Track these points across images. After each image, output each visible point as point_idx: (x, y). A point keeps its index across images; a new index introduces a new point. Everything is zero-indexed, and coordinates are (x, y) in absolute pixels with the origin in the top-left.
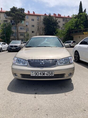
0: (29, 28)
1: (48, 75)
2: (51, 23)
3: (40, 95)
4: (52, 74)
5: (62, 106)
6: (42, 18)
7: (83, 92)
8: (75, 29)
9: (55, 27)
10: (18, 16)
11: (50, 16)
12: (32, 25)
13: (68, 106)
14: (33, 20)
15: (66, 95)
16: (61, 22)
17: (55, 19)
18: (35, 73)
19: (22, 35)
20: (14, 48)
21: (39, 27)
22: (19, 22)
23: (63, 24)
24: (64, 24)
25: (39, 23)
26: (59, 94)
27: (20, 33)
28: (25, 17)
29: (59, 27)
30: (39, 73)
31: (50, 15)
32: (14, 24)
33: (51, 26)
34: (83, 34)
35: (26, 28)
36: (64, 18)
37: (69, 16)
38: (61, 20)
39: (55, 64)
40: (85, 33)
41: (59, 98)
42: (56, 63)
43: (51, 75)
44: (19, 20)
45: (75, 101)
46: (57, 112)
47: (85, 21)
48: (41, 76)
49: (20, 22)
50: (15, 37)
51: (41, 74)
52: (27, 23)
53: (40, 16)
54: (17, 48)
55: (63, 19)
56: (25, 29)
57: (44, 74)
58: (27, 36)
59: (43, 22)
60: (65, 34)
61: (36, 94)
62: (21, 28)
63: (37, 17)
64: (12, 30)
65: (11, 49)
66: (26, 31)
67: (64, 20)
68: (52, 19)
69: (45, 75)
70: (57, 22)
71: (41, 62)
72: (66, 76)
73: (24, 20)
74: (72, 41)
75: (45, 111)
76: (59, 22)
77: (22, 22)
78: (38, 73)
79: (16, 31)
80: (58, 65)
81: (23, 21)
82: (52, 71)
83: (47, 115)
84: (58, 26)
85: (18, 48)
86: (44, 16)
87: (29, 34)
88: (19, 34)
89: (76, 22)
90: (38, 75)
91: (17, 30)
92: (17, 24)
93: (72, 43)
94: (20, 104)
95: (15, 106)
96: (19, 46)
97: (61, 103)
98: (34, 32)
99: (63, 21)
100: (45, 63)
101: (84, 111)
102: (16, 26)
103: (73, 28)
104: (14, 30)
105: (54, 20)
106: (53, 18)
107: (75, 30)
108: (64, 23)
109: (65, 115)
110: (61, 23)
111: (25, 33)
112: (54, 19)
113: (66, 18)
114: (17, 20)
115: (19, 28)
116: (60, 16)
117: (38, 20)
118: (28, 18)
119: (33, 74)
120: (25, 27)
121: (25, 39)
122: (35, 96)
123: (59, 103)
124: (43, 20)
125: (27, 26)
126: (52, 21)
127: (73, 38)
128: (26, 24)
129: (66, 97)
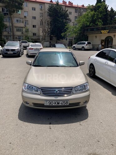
0: (28, 21)
1: (62, 104)
2: (59, 15)
3: (55, 125)
4: (67, 103)
5: (77, 137)
6: (47, 7)
7: (98, 121)
8: (91, 25)
9: (64, 21)
10: (13, 3)
11: (57, 4)
12: (33, 17)
13: (84, 137)
14: (34, 9)
15: (80, 125)
16: (72, 13)
17: (65, 9)
18: (50, 103)
19: (19, 31)
20: (11, 53)
21: (43, 20)
22: (14, 12)
23: (75, 17)
24: (77, 17)
25: (42, 14)
26: (74, 123)
27: (17, 28)
28: (22, 5)
29: (70, 20)
30: (54, 102)
31: (58, 2)
32: (7, 14)
33: (58, 19)
34: (101, 33)
35: (25, 20)
36: (77, 9)
37: (83, 6)
38: (73, 10)
39: (70, 93)
40: (103, 31)
41: (75, 129)
42: (71, 91)
43: (66, 105)
44: (14, 9)
45: (89, 132)
46: (73, 144)
47: (104, 15)
48: (56, 105)
49: (16, 11)
50: (9, 33)
51: (55, 103)
52: (26, 13)
53: (44, 3)
54: (14, 52)
55: (75, 9)
56: (23, 22)
57: (58, 103)
58: (26, 32)
59: (48, 12)
60: (77, 32)
61: (50, 124)
62: (17, 20)
63: (40, 5)
64: (5, 23)
65: (7, 53)
66: (25, 25)
67: (77, 11)
68: (60, 10)
69: (60, 104)
70: (67, 14)
71: (55, 90)
72: (81, 104)
73: (22, 9)
74: (86, 42)
75: (63, 143)
76: (70, 13)
77: (18, 11)
78: (52, 103)
79: (11, 25)
80: (73, 94)
81: (20, 11)
82: (67, 100)
83: (64, 147)
84: (68, 19)
85: (16, 52)
86: (50, 4)
87: (28, 29)
88: (15, 29)
89: (93, 16)
90: (52, 104)
91: (12, 23)
92: (11, 14)
93: (87, 45)
94: (37, 136)
95: (32, 139)
96: (17, 49)
97: (76, 133)
98: (35, 27)
99: (75, 12)
100: (59, 92)
101: (98, 142)
102: (9, 17)
103: (88, 24)
104: (7, 23)
105: (63, 11)
106: (61, 7)
107: (90, 27)
108: (76, 15)
109: (81, 146)
110: (72, 16)
111: (22, 27)
112: (63, 9)
113: (80, 8)
114: (11, 9)
115: (15, 20)
116: (71, 5)
117: (41, 10)
118: (27, 6)
119: (47, 104)
120: (23, 19)
121: (23, 36)
122: (50, 126)
123: (75, 134)
124: (48, 10)
125: (25, 17)
126: (61, 12)
127: (88, 37)
128: (24, 14)
129: (81, 127)
